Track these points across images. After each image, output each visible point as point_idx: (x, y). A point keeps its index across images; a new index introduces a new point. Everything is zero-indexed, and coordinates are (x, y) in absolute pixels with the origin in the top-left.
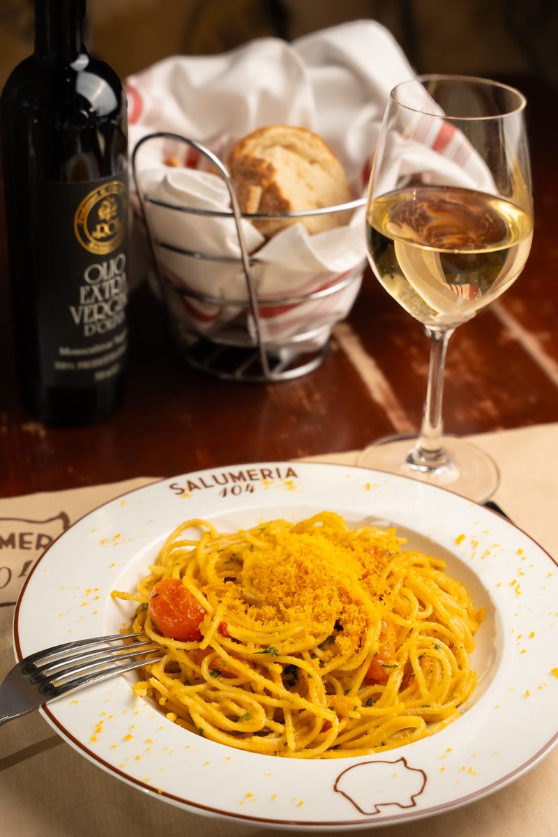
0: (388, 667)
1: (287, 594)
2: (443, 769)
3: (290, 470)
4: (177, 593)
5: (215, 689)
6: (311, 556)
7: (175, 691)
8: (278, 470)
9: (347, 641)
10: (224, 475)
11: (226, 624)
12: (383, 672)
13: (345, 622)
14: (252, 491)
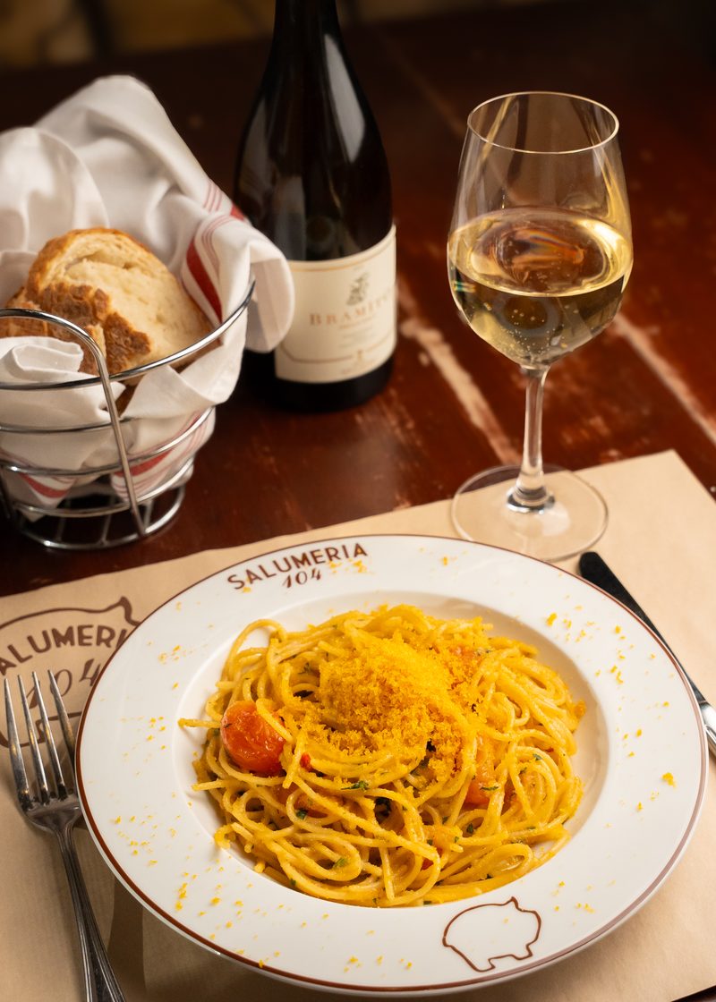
0: (488, 789)
1: (373, 716)
2: (557, 908)
3: (358, 547)
4: (252, 722)
5: (304, 831)
6: (395, 673)
7: (260, 836)
8: (344, 547)
9: (442, 765)
10: (285, 560)
11: (308, 756)
12: (483, 795)
13: (438, 743)
14: (318, 577)
